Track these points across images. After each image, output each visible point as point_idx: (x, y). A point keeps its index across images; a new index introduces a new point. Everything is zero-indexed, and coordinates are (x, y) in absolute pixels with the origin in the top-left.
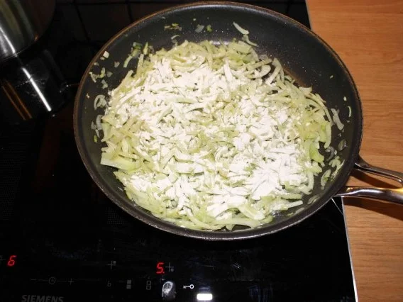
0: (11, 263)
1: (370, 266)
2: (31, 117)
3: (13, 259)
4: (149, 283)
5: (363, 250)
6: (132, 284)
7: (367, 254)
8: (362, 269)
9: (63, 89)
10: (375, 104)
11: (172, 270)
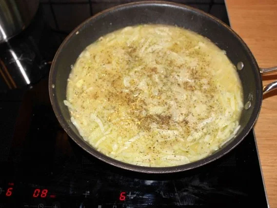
0: (9, 193)
2: (15, 87)
3: (10, 190)
8: (274, 196)
9: (43, 66)
11: (132, 198)
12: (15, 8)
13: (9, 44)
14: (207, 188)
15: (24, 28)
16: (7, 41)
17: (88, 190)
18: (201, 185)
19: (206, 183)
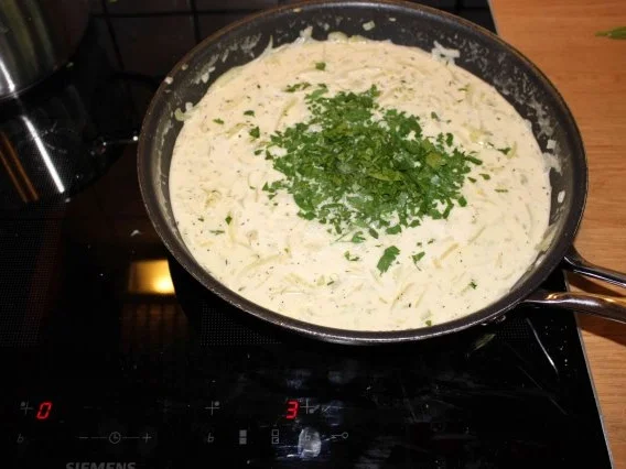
4: (275, 433)
11: (312, 411)
12: (39, 22)
13: (20, 103)
15: (56, 67)
16: (16, 96)
17: (215, 401)
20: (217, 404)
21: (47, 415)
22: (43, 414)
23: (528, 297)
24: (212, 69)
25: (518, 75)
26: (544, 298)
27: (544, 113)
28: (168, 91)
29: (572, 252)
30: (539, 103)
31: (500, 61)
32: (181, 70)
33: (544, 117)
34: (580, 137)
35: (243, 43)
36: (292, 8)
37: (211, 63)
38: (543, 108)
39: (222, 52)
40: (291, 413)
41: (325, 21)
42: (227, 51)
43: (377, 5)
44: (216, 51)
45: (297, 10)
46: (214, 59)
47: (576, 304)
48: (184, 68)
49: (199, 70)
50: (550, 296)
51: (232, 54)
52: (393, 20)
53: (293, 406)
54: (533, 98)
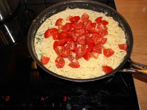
1: (144, 96)
4: (61, 104)
5: (141, 90)
6: (54, 105)
7: (143, 91)
8: (141, 96)
10: (142, 37)
11: (69, 99)
14: (107, 93)
17: (47, 96)
18: (104, 92)
19: (107, 91)
20: (47, 97)
21: (8, 100)
22: (7, 99)
23: (119, 70)
24: (45, 18)
25: (117, 17)
26: (123, 70)
27: (123, 26)
28: (34, 23)
29: (130, 59)
30: (122, 24)
31: (113, 14)
32: (37, 18)
33: (123, 27)
34: (132, 32)
35: (52, 11)
36: (64, 3)
37: (45, 16)
38: (123, 25)
39: (47, 13)
40: (65, 100)
41: (72, 5)
42: (49, 13)
43: (84, 1)
44: (46, 13)
45: (65, 3)
46: (46, 15)
47: (130, 71)
48: (38, 18)
49: (42, 18)
50: (124, 70)
51: (50, 14)
52: (87, 5)
53: (65, 98)
54: (121, 22)
